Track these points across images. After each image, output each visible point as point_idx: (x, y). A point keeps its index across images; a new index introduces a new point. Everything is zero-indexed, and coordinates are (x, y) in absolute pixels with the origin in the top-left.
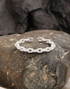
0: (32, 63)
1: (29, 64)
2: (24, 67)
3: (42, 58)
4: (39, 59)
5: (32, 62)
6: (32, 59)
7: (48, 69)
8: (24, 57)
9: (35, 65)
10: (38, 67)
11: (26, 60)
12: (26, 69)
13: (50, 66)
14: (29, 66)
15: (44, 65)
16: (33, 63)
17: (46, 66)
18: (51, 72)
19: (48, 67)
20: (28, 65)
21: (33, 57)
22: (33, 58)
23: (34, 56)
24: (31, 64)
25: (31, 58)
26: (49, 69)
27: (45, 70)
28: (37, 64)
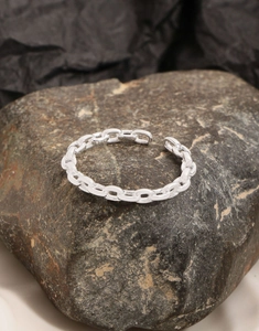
0: (105, 235)
1: (92, 237)
2: (77, 245)
3: (142, 220)
4: (129, 225)
5: (105, 231)
6: (108, 223)
7: (158, 258)
8: (82, 210)
9: (112, 243)
10: (122, 248)
11: (85, 224)
12: (83, 253)
13: (167, 248)
14: (94, 244)
15: (143, 246)
16: (109, 235)
17: (151, 249)
18: (167, 267)
19: (158, 252)
20: (90, 238)
21: (110, 214)
22: (109, 219)
23: (116, 215)
24: (101, 239)
25: (102, 218)
26: (161, 258)
27: (147, 262)
28: (121, 239)
